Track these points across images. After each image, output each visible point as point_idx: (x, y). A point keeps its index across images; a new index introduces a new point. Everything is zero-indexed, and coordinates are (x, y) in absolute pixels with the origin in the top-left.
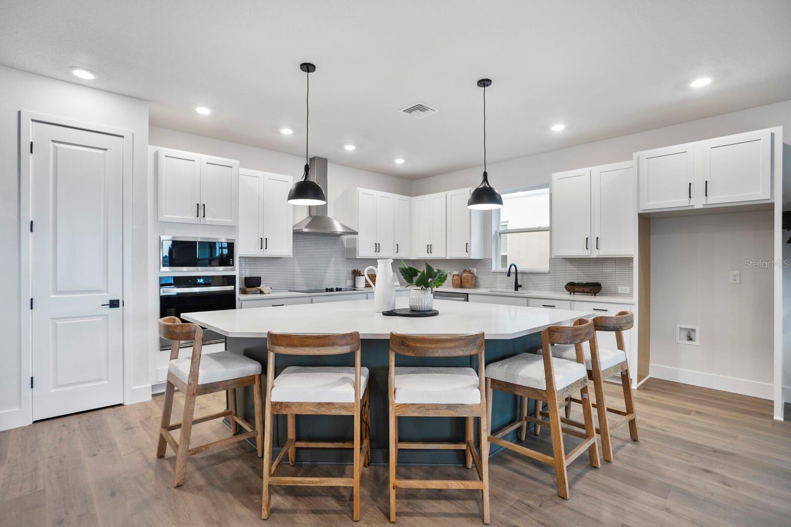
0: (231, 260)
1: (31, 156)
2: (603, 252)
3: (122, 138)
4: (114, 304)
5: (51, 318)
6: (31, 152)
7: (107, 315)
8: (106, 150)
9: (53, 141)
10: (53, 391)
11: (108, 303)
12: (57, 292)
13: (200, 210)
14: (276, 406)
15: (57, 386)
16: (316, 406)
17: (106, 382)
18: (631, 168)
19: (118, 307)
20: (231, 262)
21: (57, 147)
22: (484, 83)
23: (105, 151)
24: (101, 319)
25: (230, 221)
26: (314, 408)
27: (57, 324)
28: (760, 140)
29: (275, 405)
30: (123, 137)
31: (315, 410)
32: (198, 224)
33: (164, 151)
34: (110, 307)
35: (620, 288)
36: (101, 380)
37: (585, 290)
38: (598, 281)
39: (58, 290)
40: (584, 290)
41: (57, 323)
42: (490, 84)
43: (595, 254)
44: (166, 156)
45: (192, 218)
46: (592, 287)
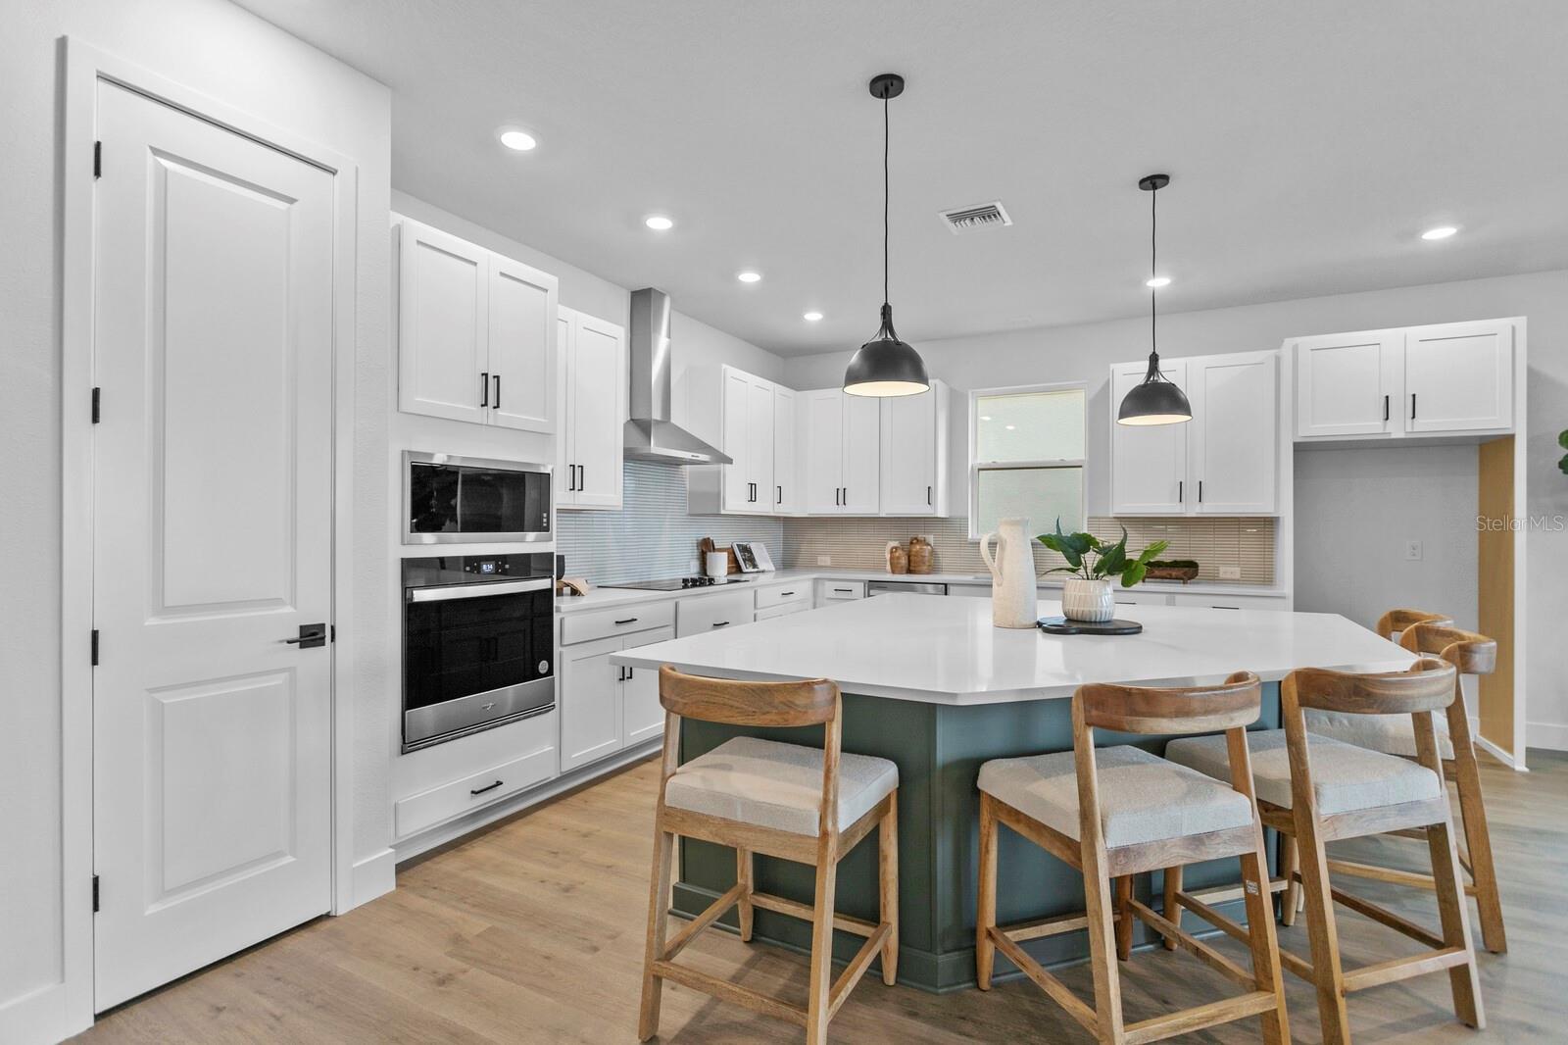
0: (545, 515)
1: (97, 185)
2: (1210, 508)
3: (330, 176)
4: (311, 636)
5: (147, 690)
6: (97, 173)
7: (292, 670)
8: (292, 201)
9: (156, 151)
10: (152, 909)
11: (296, 635)
12: (162, 609)
13: (490, 391)
14: (1117, 858)
15: (165, 893)
16: (1191, 844)
17: (289, 859)
18: (1262, 363)
19: (324, 644)
20: (545, 520)
21: (166, 170)
22: (1154, 182)
23: (287, 205)
24: (278, 680)
25: (543, 420)
26: (1188, 849)
27: (163, 704)
28: (1495, 334)
29: (1120, 854)
30: (334, 172)
31: (1190, 853)
32: (481, 424)
33: (417, 229)
34: (301, 647)
35: (1222, 569)
36: (278, 855)
37: (1174, 574)
38: (1193, 559)
39: (168, 603)
40: (1171, 575)
41: (165, 701)
42: (1166, 184)
43: (1193, 510)
44: (419, 242)
45: (471, 408)
46: (1187, 569)
